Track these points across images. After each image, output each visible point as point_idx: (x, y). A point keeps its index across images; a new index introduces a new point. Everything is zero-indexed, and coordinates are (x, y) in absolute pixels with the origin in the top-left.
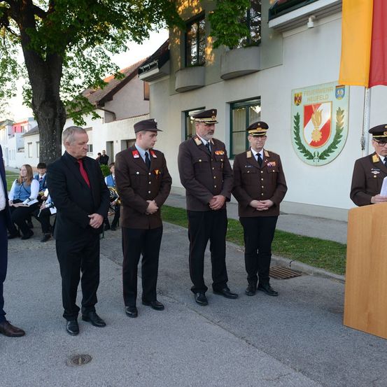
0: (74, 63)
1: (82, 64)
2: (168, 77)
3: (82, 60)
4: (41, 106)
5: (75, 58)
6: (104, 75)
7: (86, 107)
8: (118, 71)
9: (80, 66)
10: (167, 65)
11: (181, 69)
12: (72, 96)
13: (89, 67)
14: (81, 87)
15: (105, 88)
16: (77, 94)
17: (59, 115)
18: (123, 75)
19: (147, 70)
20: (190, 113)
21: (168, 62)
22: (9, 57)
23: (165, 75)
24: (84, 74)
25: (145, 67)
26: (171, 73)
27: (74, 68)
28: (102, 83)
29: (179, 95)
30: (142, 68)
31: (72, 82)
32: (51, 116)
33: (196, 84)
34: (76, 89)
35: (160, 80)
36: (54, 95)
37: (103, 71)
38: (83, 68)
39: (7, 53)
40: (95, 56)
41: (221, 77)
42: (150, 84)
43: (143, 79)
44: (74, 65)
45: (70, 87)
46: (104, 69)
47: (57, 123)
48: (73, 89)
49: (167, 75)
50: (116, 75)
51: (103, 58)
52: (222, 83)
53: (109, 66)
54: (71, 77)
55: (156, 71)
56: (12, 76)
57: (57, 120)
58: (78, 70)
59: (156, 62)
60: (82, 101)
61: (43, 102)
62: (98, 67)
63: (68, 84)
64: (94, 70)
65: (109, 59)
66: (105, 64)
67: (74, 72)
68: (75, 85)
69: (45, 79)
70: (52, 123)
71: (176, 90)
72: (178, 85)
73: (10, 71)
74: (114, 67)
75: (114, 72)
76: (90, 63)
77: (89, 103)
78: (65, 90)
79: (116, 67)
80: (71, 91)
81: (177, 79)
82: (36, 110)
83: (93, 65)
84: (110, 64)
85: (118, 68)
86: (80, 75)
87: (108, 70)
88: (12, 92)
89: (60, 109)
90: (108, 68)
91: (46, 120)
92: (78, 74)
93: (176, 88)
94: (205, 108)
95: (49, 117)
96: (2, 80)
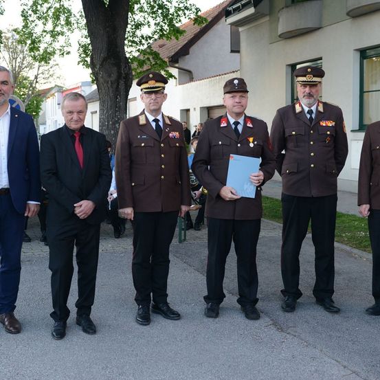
0: (142, 8)
1: (153, 7)
2: (267, 19)
4: (102, 65)
6: (180, 21)
7: (156, 64)
8: (199, 13)
9: (149, 11)
11: (287, 7)
12: (138, 50)
13: (160, 11)
14: (150, 38)
15: (181, 38)
16: (145, 47)
18: (206, 20)
19: (238, 10)
22: (63, 5)
23: (263, 15)
24: (154, 22)
25: (234, 7)
26: (272, 12)
27: (142, 14)
28: (177, 32)
29: (283, 42)
30: (230, 9)
31: (138, 33)
32: (114, 77)
33: (310, 25)
34: (143, 41)
35: (255, 24)
36: (118, 50)
37: (178, 15)
38: (153, 13)
41: (348, 14)
42: (240, 29)
43: (232, 24)
44: (141, 9)
45: (136, 39)
46: (180, 13)
47: (122, 87)
48: (140, 42)
49: (266, 15)
50: (196, 20)
52: (349, 22)
53: (186, 8)
54: (138, 26)
55: (250, 11)
56: (65, 29)
57: (122, 82)
58: (147, 16)
60: (151, 57)
61: (105, 60)
62: (172, 11)
63: (134, 35)
64: (167, 15)
66: (181, 5)
67: (142, 19)
68: (142, 37)
69: (108, 29)
70: (115, 86)
71: (280, 36)
72: (281, 29)
73: (63, 22)
74: (194, 10)
75: (193, 16)
76: (162, 6)
77: (161, 59)
78: (130, 44)
79: (196, 9)
80: (137, 44)
81: (280, 20)
82: (96, 70)
83: (166, 8)
84: (188, 5)
85: (198, 10)
86: (149, 22)
87: (185, 14)
88: (66, 49)
89: (126, 67)
90: (186, 11)
91: (108, 83)
92: (146, 21)
93: (279, 33)
94: (321, 59)
95: (111, 79)
96: (54, 35)
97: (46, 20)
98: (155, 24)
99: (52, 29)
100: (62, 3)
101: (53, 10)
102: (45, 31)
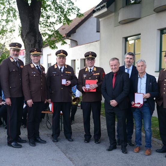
1: (56, 9)
2: (113, 14)
3: (56, 6)
4: (26, 36)
5: (51, 5)
6: (70, 15)
7: (57, 36)
8: (79, 12)
9: (54, 10)
10: (112, 6)
11: (123, 7)
12: (49, 30)
14: (54, 23)
15: (70, 24)
16: (52, 28)
17: (38, 41)
19: (99, 10)
20: (129, 39)
21: (114, 3)
22: (11, 7)
23: (111, 12)
25: (97, 8)
26: (116, 10)
28: (68, 21)
30: (95, 9)
31: (49, 21)
32: (33, 42)
33: (135, 16)
34: (51, 25)
37: (69, 12)
38: (56, 11)
39: (10, 4)
40: (64, 3)
42: (100, 20)
43: (96, 17)
44: (50, 9)
46: (70, 11)
48: (50, 25)
49: (113, 12)
50: (77, 15)
51: (69, 3)
52: (155, 15)
53: (73, 9)
54: (48, 17)
55: (105, 10)
56: (13, 19)
58: (53, 13)
59: (105, 4)
61: (28, 33)
62: (66, 10)
63: (47, 22)
64: (64, 12)
65: (73, 4)
66: (70, 7)
68: (50, 23)
71: (119, 23)
72: (120, 19)
73: (12, 15)
74: (77, 9)
75: (76, 13)
76: (61, 8)
77: (60, 34)
78: (44, 26)
79: (78, 9)
80: (48, 26)
81: (120, 14)
82: (24, 38)
83: (63, 9)
84: (74, 7)
85: (79, 10)
86: (54, 16)
87: (72, 12)
88: (12, 28)
89: (39, 37)
90: (73, 10)
91: (29, 45)
92: (53, 15)
93: (119, 21)
94: (140, 34)
95: (31, 43)
96: (7, 21)
97: (3, 14)
98: (58, 17)
99: (6, 19)
100: (11, 6)
101: (6, 9)
102: (2, 20)
